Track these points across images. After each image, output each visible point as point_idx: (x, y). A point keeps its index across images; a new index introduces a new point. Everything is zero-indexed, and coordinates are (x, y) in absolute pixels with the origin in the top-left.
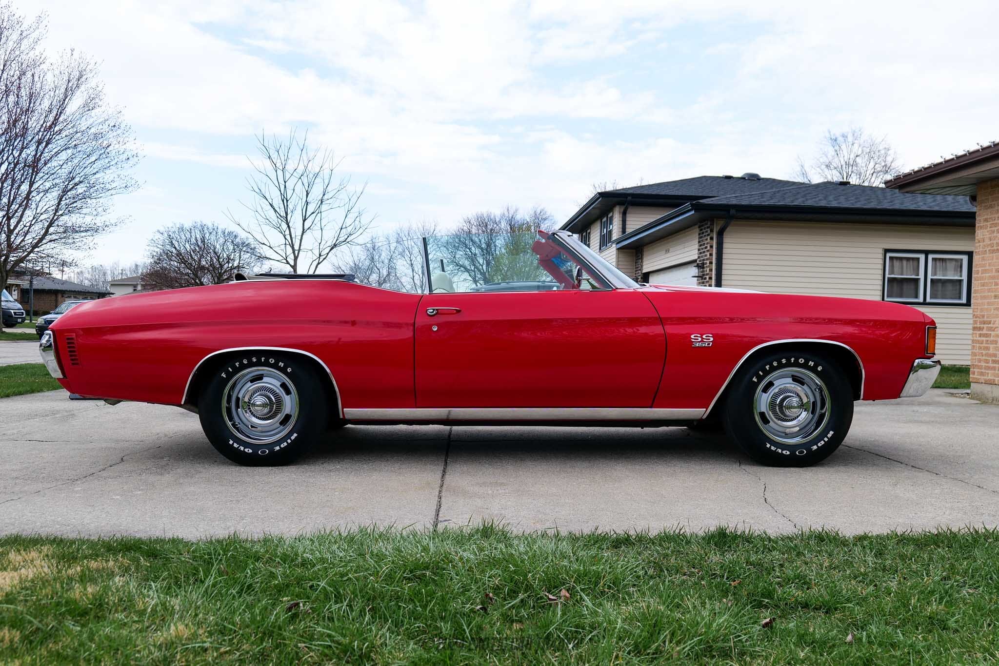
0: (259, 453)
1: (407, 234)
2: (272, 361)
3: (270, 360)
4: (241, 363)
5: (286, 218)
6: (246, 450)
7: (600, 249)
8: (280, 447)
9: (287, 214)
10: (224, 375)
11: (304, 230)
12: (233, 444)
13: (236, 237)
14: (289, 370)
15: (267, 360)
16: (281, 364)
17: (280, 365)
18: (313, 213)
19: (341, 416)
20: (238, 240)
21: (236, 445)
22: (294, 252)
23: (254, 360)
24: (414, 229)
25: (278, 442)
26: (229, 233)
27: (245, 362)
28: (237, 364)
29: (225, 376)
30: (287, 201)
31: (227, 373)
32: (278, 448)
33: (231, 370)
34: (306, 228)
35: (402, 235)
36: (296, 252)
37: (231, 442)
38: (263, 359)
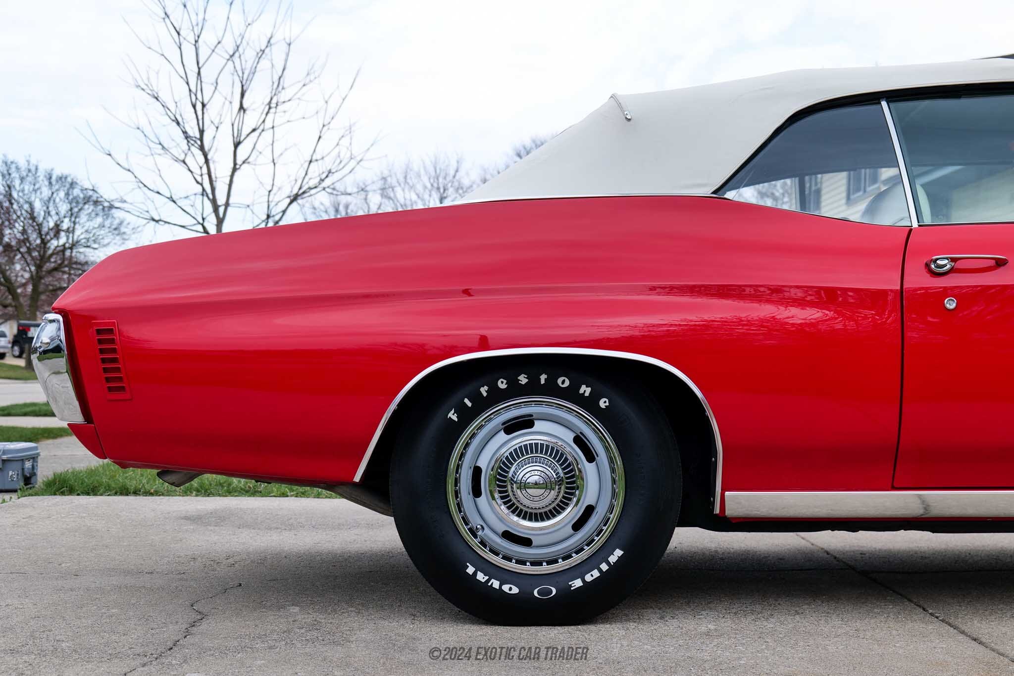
0: (536, 593)
1: (402, 180)
2: (564, 382)
3: (560, 381)
4: (493, 389)
5: (201, 139)
6: (506, 588)
7: (848, 198)
8: (584, 581)
9: (202, 132)
10: (453, 416)
11: (235, 164)
12: (475, 573)
13: (73, 185)
14: (603, 403)
15: (551, 381)
16: (585, 390)
17: (581, 391)
18: (254, 130)
19: (717, 511)
20: (76, 192)
21: (481, 577)
22: (216, 208)
23: (523, 379)
24: (416, 168)
25: (579, 570)
26: (61, 179)
27: (502, 384)
28: (484, 390)
29: (455, 418)
30: (204, 105)
31: (461, 410)
32: (578, 583)
33: (469, 404)
34: (239, 162)
35: (392, 181)
36: (221, 210)
37: (470, 570)
38: (543, 378)
